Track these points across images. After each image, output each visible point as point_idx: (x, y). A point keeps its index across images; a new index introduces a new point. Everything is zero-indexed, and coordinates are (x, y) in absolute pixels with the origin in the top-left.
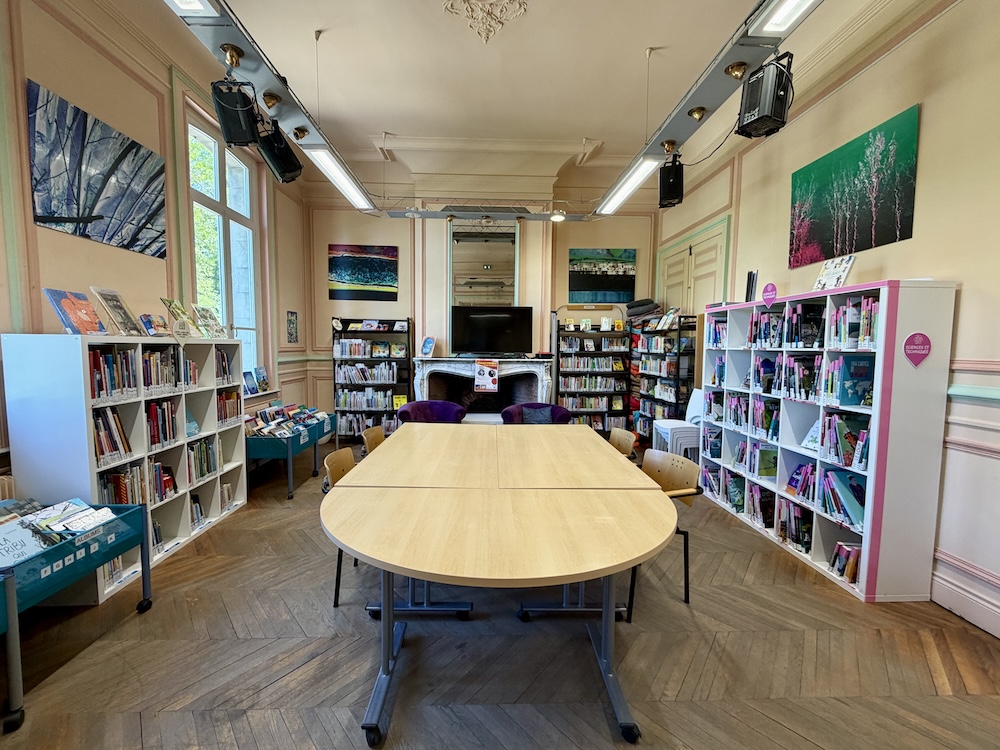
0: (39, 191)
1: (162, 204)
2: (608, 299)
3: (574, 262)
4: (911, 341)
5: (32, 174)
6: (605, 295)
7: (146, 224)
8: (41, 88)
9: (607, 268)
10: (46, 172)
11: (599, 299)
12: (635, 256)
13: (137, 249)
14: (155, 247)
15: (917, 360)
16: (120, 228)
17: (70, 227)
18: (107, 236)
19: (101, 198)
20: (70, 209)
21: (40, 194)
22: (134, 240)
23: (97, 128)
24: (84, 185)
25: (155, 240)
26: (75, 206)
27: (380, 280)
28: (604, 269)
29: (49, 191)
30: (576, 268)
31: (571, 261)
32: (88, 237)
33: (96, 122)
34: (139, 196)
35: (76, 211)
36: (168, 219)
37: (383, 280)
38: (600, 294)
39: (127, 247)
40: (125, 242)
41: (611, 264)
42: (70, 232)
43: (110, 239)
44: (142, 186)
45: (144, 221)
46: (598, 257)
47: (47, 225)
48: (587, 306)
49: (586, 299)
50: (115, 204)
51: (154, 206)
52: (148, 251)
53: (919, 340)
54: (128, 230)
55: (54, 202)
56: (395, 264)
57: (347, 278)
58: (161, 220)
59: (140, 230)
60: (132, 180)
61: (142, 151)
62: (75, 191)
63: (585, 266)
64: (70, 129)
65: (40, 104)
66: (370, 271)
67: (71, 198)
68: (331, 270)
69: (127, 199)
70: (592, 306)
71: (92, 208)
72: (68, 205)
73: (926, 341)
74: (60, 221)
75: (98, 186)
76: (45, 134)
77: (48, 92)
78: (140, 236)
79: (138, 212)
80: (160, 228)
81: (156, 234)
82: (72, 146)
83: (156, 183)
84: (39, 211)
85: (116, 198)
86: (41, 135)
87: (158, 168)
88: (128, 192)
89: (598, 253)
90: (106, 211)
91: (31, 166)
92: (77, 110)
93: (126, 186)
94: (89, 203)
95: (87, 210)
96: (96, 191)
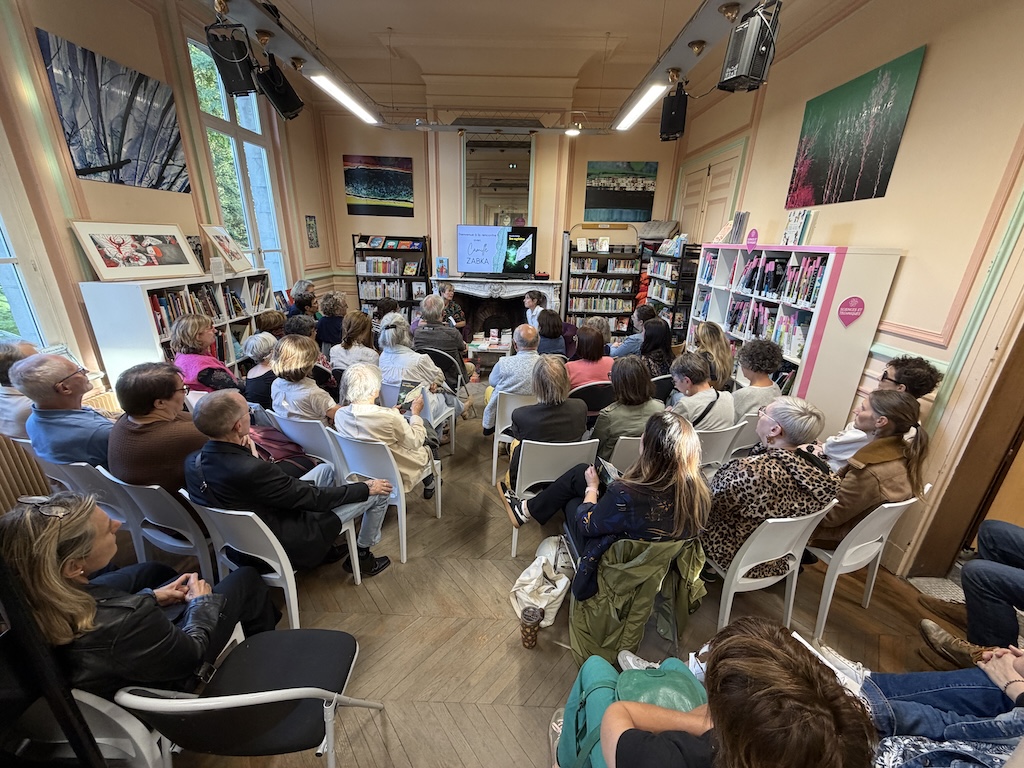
0: (73, 145)
1: (178, 138)
2: (624, 217)
3: (592, 176)
4: (846, 304)
5: (64, 129)
6: (621, 213)
7: (168, 160)
8: (49, 34)
9: (626, 183)
10: (74, 124)
11: (615, 218)
12: (656, 170)
13: (165, 187)
14: (180, 182)
15: (847, 320)
16: (147, 169)
17: (105, 175)
18: (137, 178)
19: (125, 141)
20: (102, 158)
21: (75, 147)
22: (161, 178)
23: (106, 67)
24: (107, 132)
25: (178, 175)
26: (105, 154)
27: (396, 194)
28: (622, 185)
29: (81, 142)
30: (594, 184)
31: (589, 175)
32: (122, 182)
33: (104, 60)
34: (156, 133)
35: (106, 159)
36: (186, 152)
37: (399, 195)
38: (616, 212)
39: (155, 187)
40: (154, 182)
41: (630, 179)
42: (107, 180)
43: (141, 181)
44: (157, 121)
45: (165, 158)
46: (618, 170)
47: (87, 177)
48: (602, 224)
49: (602, 217)
50: (138, 146)
51: (172, 140)
52: (175, 188)
53: (854, 303)
54: (154, 168)
55: (88, 154)
56: (410, 176)
57: (364, 192)
58: (181, 154)
59: (163, 167)
60: (147, 117)
61: (151, 83)
62: (102, 138)
63: (603, 181)
64: (83, 74)
65: (53, 53)
66: (386, 185)
67: (100, 147)
68: (347, 183)
69: (147, 138)
70: (607, 224)
71: (120, 154)
72: (99, 154)
73: (860, 304)
74: (96, 171)
75: (120, 130)
76: (64, 84)
77: (56, 37)
78: (165, 174)
79: (159, 150)
80: (180, 163)
81: (178, 169)
82: (89, 92)
83: (169, 115)
84: (78, 165)
85: (137, 139)
86: (61, 87)
87: (167, 99)
88: (146, 130)
89: (618, 166)
90: (132, 154)
91: (62, 120)
92: (84, 51)
93: (143, 124)
94: (116, 148)
95: (116, 156)
96: (119, 135)
